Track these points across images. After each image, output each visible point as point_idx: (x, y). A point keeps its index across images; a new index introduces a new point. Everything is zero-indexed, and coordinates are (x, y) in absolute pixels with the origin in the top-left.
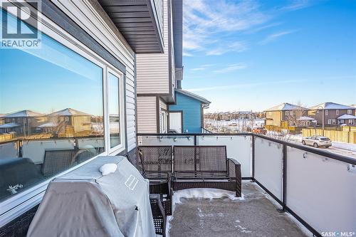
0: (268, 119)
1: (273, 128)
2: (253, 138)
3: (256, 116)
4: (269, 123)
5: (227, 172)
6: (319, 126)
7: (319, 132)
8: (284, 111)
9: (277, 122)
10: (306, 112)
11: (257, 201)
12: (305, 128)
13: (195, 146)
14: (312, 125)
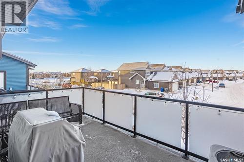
0: (72, 78)
1: (75, 83)
2: (83, 90)
3: (64, 75)
4: (73, 80)
5: (70, 112)
6: (99, 81)
7: (100, 84)
8: (82, 73)
9: (78, 79)
10: (93, 74)
11: (90, 123)
12: (93, 82)
13: (47, 98)
14: (96, 81)
